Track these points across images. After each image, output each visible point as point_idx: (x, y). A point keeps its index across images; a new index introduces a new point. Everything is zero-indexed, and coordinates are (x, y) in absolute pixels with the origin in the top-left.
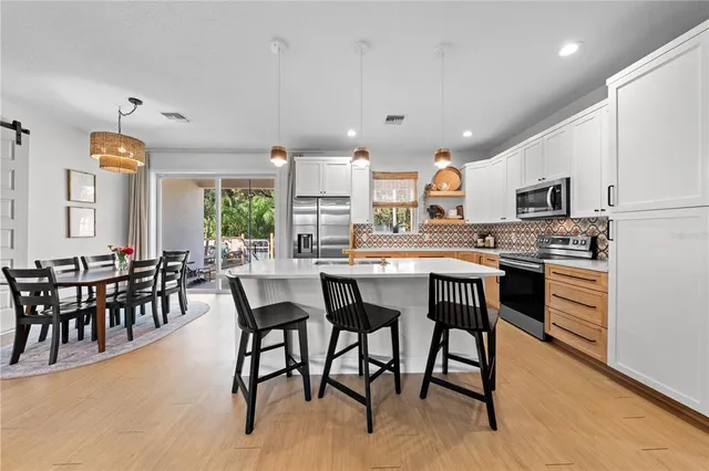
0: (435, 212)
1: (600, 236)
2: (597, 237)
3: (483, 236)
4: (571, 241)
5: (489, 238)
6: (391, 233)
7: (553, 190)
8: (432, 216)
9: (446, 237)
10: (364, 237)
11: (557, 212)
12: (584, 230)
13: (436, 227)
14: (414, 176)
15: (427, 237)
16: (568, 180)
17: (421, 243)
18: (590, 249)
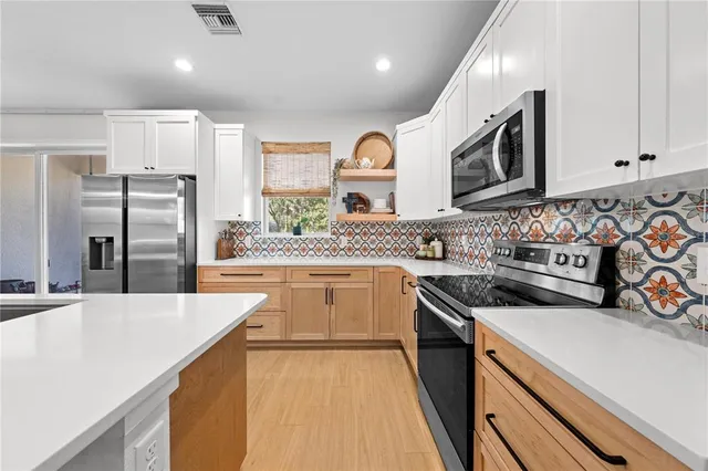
0: (356, 202)
1: (625, 246)
2: (616, 248)
3: (428, 241)
4: (552, 258)
5: (437, 244)
6: (291, 235)
7: (507, 131)
8: (351, 208)
9: (373, 241)
10: (248, 242)
11: (515, 185)
12: (581, 229)
13: (357, 226)
14: (325, 147)
15: (344, 242)
16: (540, 97)
17: (335, 251)
18: (598, 282)
